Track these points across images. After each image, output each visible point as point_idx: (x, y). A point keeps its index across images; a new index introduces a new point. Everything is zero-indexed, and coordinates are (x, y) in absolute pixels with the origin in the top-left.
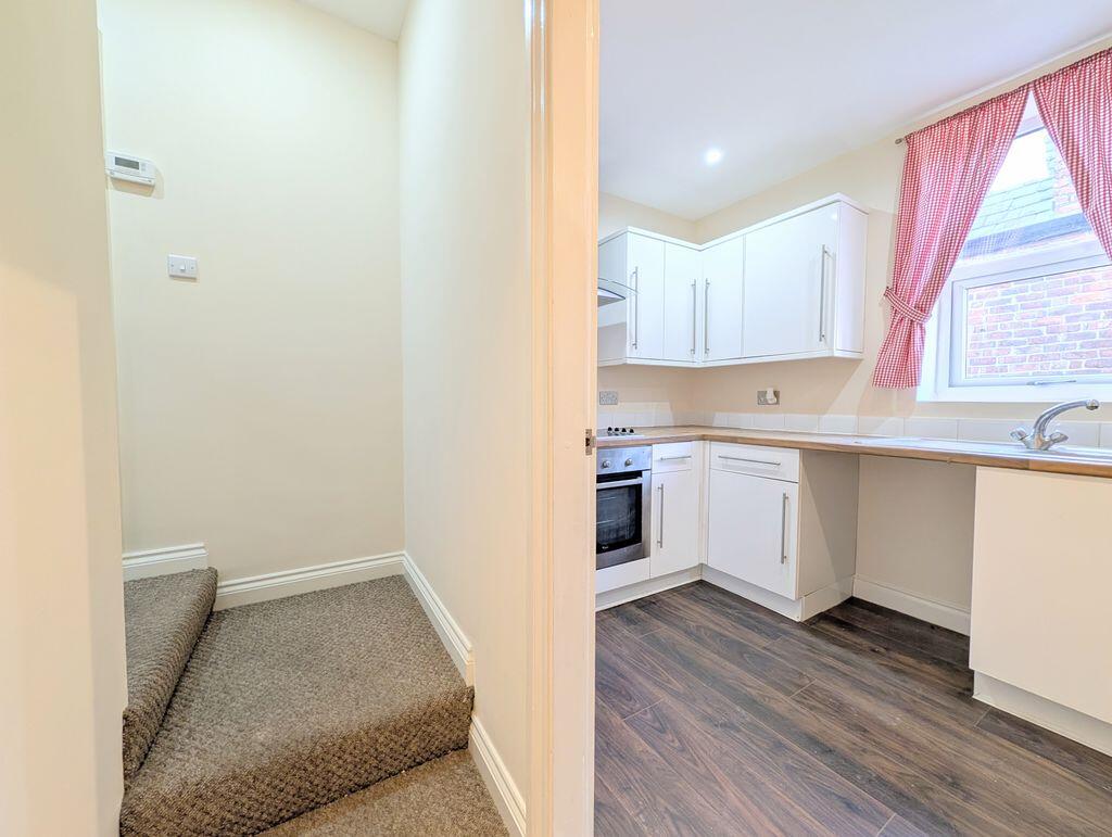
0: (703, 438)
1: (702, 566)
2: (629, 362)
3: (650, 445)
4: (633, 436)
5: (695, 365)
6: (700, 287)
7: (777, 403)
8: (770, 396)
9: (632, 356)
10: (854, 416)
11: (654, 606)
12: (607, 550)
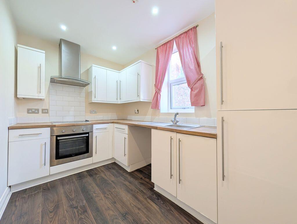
1: (113, 158)
2: (93, 101)
7: (138, 113)
8: (136, 111)
9: (94, 100)
10: (151, 116)
11: (92, 171)
12: (74, 156)
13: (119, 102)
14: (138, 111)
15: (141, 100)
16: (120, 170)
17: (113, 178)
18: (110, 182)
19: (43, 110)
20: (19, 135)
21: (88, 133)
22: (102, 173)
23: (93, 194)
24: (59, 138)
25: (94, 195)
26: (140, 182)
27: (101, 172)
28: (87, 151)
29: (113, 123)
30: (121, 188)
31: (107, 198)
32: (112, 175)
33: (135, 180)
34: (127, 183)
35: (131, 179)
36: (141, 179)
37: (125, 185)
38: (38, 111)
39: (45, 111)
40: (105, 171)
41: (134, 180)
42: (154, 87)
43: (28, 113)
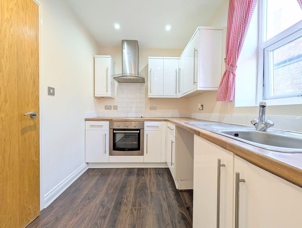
1: (167, 163)
2: (149, 97)
7: (202, 109)
8: (200, 106)
10: (219, 114)
11: (142, 171)
12: (127, 151)
13: (179, 95)
14: (202, 106)
15: (199, 89)
16: (169, 181)
17: (154, 189)
18: (149, 192)
19: (114, 106)
20: (90, 126)
21: (139, 130)
22: (149, 176)
23: (125, 199)
24: (115, 132)
25: (125, 201)
26: (183, 214)
27: (148, 174)
28: (138, 149)
29: (166, 120)
30: (154, 209)
31: (132, 213)
32: (156, 184)
33: (179, 206)
34: (165, 205)
35: (174, 202)
36: (187, 208)
37: (161, 206)
38: (111, 108)
39: (116, 108)
40: (152, 176)
41: (177, 206)
42: (224, 64)
43: (105, 109)
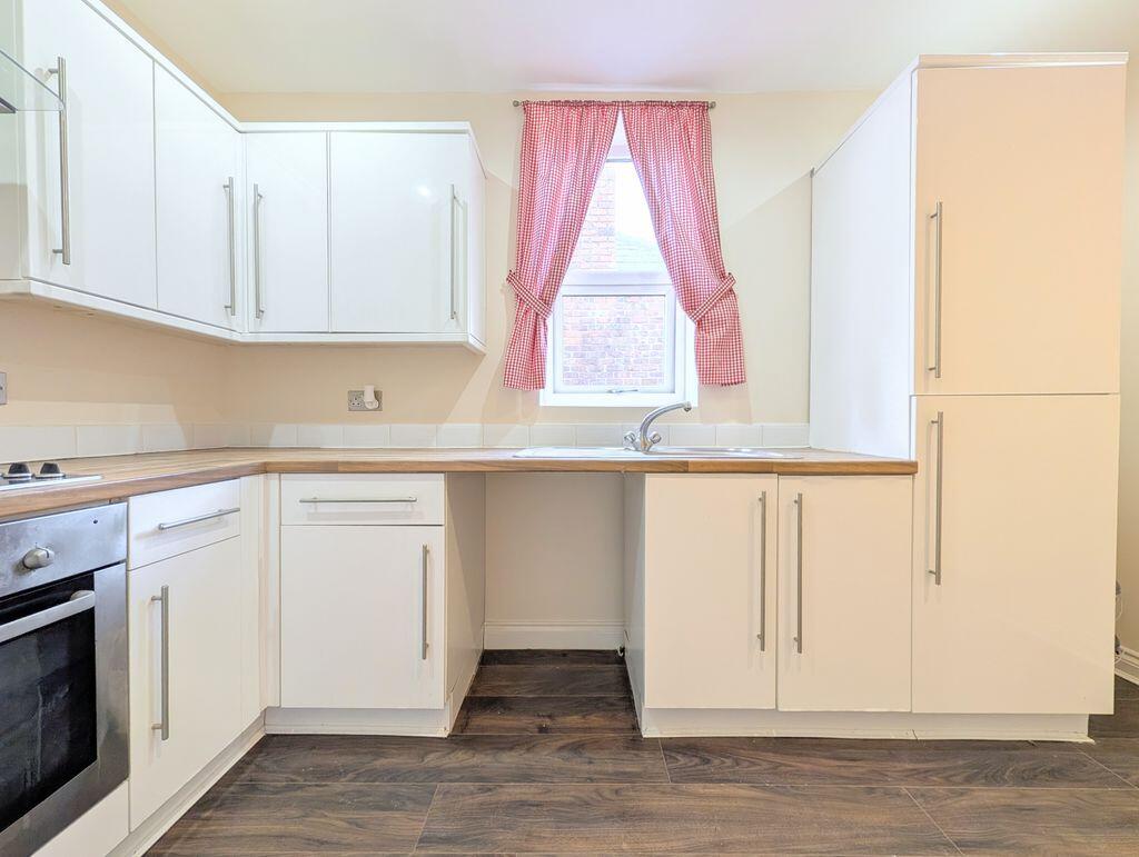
0: (264, 469)
1: (266, 712)
2: (37, 289)
3: (120, 500)
4: (55, 483)
5: (236, 337)
6: (242, 196)
7: (379, 408)
8: (369, 397)
9: (53, 279)
33: (528, 750)
34: (518, 790)
35: (506, 760)
41: (530, 755)
